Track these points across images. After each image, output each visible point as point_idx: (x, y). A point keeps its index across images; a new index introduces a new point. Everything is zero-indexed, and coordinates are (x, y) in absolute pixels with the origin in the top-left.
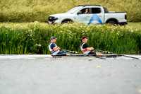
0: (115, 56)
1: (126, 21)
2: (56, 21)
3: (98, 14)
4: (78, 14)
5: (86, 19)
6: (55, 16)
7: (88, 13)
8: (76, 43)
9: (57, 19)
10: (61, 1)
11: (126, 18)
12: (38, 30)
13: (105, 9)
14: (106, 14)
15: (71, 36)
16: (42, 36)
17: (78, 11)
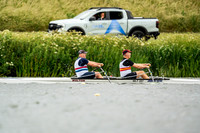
0: (161, 80)
1: (157, 30)
2: (59, 30)
3: (119, 21)
4: (91, 20)
5: (101, 27)
6: (59, 23)
7: (105, 18)
9: (61, 27)
10: (42, 2)
11: (157, 27)
12: (9, 43)
13: (129, 14)
14: (130, 21)
15: (57, 51)
16: (15, 50)
17: (91, 16)
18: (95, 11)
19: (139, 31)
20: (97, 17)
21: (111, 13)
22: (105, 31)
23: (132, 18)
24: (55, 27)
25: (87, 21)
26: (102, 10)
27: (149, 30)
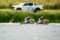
3: (32, 6)
4: (23, 6)
5: (27, 8)
7: (28, 5)
8: (8, 18)
9: (14, 8)
11: (43, 8)
13: (35, 4)
14: (35, 6)
15: (6, 15)
17: (24, 4)
18: (25, 3)
19: (38, 9)
20: (25, 5)
21: (29, 3)
22: (28, 9)
23: (36, 5)
24: (13, 8)
25: (22, 6)
26: (27, 3)
27: (41, 9)
